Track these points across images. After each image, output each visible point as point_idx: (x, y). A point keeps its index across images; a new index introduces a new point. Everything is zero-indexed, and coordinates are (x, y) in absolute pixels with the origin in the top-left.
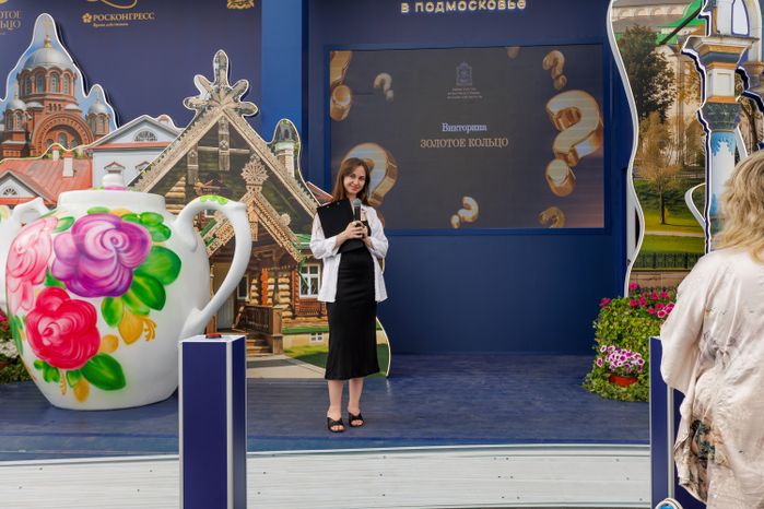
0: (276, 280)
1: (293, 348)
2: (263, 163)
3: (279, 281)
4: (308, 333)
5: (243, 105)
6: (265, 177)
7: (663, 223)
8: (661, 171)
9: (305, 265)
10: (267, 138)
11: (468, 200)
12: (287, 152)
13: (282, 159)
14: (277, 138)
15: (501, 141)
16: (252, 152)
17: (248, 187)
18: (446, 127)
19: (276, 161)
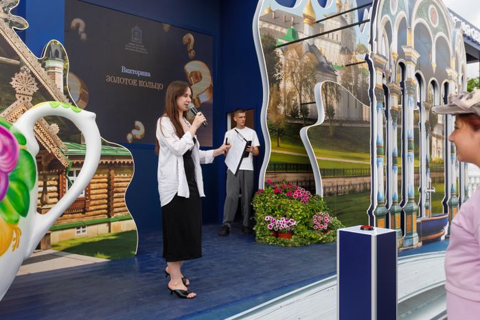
0: (45, 183)
1: (60, 242)
2: (33, 75)
3: (48, 183)
4: (74, 228)
5: (14, 18)
6: (35, 89)
7: (278, 146)
8: (278, 117)
9: (71, 169)
10: (38, 54)
11: (138, 123)
12: (56, 70)
13: (53, 75)
14: (48, 55)
15: (159, 85)
16: (22, 64)
17: (17, 96)
18: (124, 70)
19: (46, 76)
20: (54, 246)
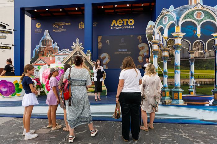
5: (81, 48)
6: (85, 60)
9: (92, 76)
12: (89, 56)
14: (87, 53)
15: (130, 52)
16: (83, 56)
19: (87, 58)
20: (89, 91)
